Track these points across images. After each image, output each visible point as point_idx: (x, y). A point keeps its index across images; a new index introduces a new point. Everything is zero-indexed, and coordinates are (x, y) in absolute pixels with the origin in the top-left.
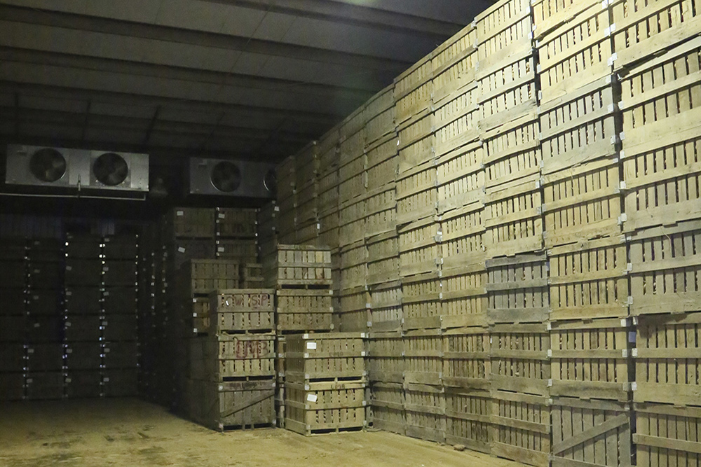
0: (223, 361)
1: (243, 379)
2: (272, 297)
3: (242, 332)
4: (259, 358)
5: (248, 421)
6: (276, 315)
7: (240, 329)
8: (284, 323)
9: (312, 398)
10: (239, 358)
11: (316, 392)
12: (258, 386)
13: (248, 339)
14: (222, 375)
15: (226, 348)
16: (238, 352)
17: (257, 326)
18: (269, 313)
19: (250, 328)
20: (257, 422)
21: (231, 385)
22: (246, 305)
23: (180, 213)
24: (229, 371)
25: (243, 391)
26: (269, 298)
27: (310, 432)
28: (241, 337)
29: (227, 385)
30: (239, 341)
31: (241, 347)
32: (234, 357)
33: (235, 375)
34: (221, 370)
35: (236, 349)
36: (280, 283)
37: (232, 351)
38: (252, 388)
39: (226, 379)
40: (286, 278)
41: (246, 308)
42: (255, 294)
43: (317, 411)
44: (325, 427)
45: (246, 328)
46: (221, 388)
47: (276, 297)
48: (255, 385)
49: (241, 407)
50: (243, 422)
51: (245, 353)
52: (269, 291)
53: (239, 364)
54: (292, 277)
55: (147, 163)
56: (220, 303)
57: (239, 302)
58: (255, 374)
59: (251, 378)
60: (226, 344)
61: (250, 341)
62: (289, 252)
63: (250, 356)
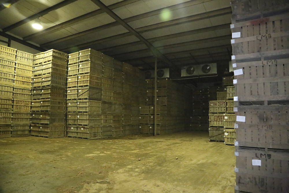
0: (211, 121)
1: (217, 127)
2: (225, 102)
3: (216, 113)
4: (221, 121)
5: (217, 139)
6: (227, 108)
7: (216, 112)
8: (229, 110)
9: (226, 134)
10: (215, 121)
11: (228, 132)
12: (221, 130)
13: (218, 115)
14: (210, 125)
15: (211, 118)
16: (215, 119)
17: (221, 112)
18: (225, 107)
19: (219, 112)
20: (220, 140)
21: (212, 129)
22: (217, 105)
23: (224, 79)
24: (212, 125)
25: (216, 130)
26: (225, 103)
27: (225, 145)
28: (216, 115)
29: (211, 128)
30: (215, 116)
31: (216, 117)
32: (214, 120)
33: (214, 126)
34: (210, 124)
35: (214, 118)
36: (227, 98)
37: (213, 119)
38: (219, 130)
39: (211, 127)
40: (229, 97)
41: (217, 106)
42: (220, 102)
43: (228, 138)
44: (231, 144)
45: (217, 112)
46: (209, 129)
47: (227, 103)
48: (220, 129)
49: (215, 135)
50: (216, 139)
51: (217, 119)
52: (224, 101)
53: (215, 122)
54: (231, 96)
55: (216, 65)
56: (210, 105)
57: (216, 104)
58: (220, 126)
59: (219, 127)
60: (211, 116)
61: (219, 116)
62: (230, 88)
63: (218, 120)
